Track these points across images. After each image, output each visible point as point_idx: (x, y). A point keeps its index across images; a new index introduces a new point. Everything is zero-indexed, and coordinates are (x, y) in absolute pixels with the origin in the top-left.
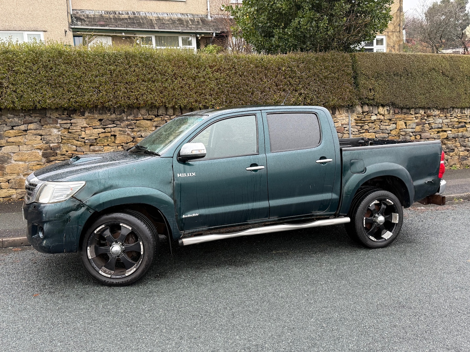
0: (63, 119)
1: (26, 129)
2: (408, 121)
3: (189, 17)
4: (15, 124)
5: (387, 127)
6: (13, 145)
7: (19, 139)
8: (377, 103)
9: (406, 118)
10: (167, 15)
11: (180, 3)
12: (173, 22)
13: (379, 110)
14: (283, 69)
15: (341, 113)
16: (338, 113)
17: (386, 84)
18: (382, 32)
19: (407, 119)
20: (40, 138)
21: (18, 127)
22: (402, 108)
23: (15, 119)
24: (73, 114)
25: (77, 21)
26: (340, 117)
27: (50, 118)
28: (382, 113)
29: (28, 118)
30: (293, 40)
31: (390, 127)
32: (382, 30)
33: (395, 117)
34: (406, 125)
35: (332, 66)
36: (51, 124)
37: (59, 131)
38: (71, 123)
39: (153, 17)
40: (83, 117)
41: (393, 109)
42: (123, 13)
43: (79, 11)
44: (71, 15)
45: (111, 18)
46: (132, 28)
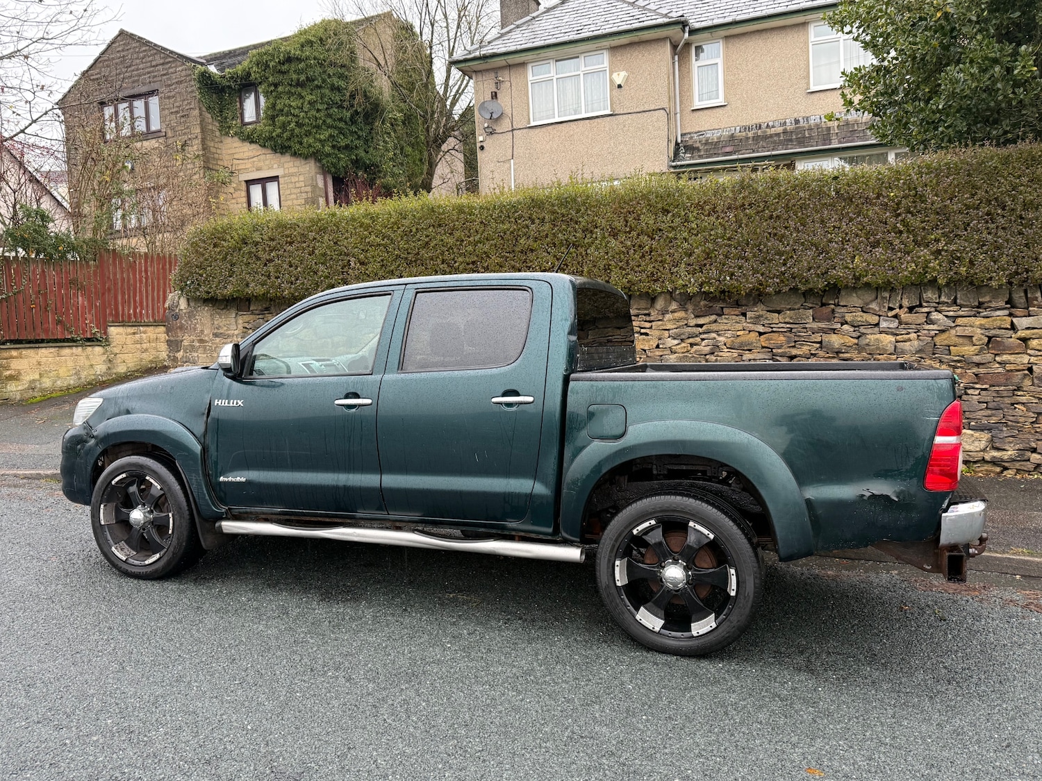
39: (836, 122)
43: (695, 135)
44: (677, 144)
45: (748, 138)
46: (782, 149)
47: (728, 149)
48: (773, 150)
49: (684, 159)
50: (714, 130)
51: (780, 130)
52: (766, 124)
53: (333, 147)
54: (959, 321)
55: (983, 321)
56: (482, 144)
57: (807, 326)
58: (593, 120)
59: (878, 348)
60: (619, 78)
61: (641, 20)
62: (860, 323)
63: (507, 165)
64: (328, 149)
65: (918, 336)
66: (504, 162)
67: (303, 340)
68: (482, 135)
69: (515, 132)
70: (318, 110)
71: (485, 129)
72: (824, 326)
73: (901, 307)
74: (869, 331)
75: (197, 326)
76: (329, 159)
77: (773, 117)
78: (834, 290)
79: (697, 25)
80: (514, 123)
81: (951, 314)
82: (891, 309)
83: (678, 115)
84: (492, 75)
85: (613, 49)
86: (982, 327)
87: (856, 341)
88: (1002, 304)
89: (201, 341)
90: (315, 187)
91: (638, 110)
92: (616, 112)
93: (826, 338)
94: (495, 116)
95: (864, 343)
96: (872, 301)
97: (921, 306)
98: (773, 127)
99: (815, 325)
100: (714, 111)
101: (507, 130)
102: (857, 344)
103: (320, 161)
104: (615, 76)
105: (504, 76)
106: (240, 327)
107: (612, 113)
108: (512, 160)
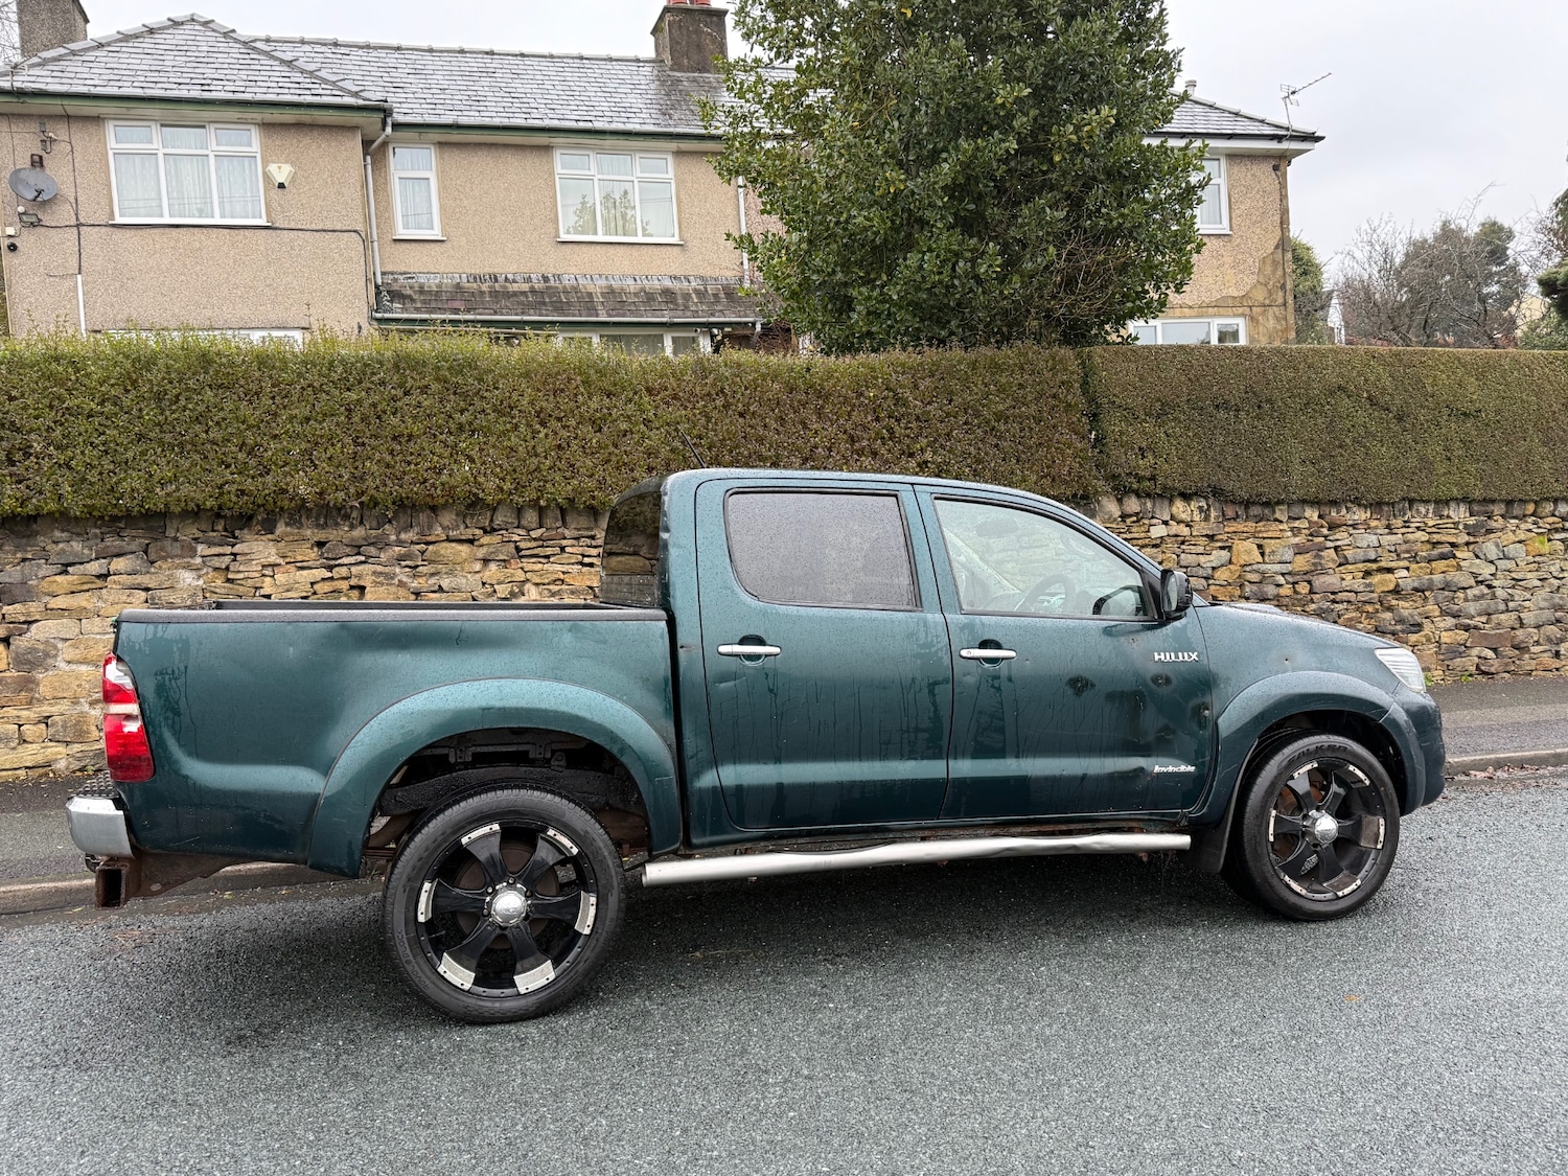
0: (210, 544)
1: (104, 571)
2: (1269, 541)
3: (693, 284)
4: (71, 560)
5: (1202, 559)
6: (63, 617)
7: (81, 600)
8: (1165, 488)
9: (1260, 532)
10: (635, 280)
11: (669, 248)
12: (649, 297)
13: (1174, 510)
14: (872, 394)
17: (1190, 434)
18: (1182, 287)
19: (1265, 536)
20: (143, 598)
21: (82, 567)
22: (1247, 504)
23: (74, 543)
24: (241, 529)
25: (391, 301)
27: (176, 539)
28: (1183, 516)
29: (112, 542)
30: (908, 317)
31: (1211, 558)
32: (1181, 284)
33: (1226, 530)
34: (1263, 554)
35: (1020, 384)
36: (177, 556)
37: (199, 577)
38: (235, 555)
39: (597, 287)
40: (270, 536)
41: (1217, 505)
42: (518, 278)
43: (401, 277)
44: (377, 287)
45: (482, 293)
46: (536, 315)
47: (456, 305)
48: (523, 313)
49: (391, 311)
50: (428, 273)
51: (525, 287)
52: (503, 276)
56: (11, 240)
58: (236, 231)
60: (281, 172)
61: (313, 92)
63: (68, 283)
66: (61, 276)
68: (11, 225)
69: (82, 228)
71: (20, 214)
77: (513, 268)
79: (401, 119)
80: (82, 214)
83: (376, 244)
84: (34, 126)
85: (267, 126)
91: (314, 227)
92: (277, 225)
94: (45, 196)
98: (514, 281)
100: (427, 245)
101: (68, 223)
104: (273, 168)
105: (59, 132)
107: (269, 224)
108: (79, 277)
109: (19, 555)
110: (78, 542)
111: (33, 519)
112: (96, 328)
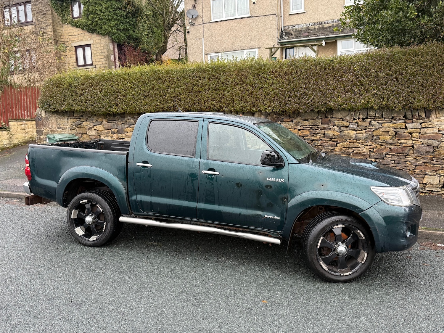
4: (131, 124)
15: (438, 116)
16: (435, 116)
23: (131, 120)
26: (436, 121)
43: (291, 27)
44: (282, 31)
45: (315, 29)
46: (331, 35)
47: (306, 34)
48: (327, 35)
49: (284, 39)
50: (299, 24)
51: (330, 25)
52: (324, 22)
53: (117, 29)
54: (383, 125)
55: (394, 125)
56: (188, 30)
57: (319, 127)
58: (242, 19)
59: (348, 137)
62: (341, 126)
63: (200, 41)
64: (114, 31)
65: (366, 131)
66: (199, 39)
67: (98, 130)
68: (188, 26)
69: (204, 24)
70: (110, 12)
71: (190, 23)
72: (326, 127)
73: (359, 118)
74: (345, 129)
75: (50, 124)
76: (115, 36)
77: (328, 18)
78: (331, 111)
80: (204, 20)
81: (380, 122)
82: (355, 119)
83: (282, 17)
86: (393, 127)
87: (339, 133)
88: (401, 117)
89: (52, 131)
90: (108, 49)
91: (263, 15)
92: (253, 16)
93: (326, 132)
94: (194, 17)
95: (343, 134)
96: (347, 116)
97: (367, 118)
98: (327, 23)
99: (322, 126)
100: (300, 15)
101: (201, 23)
102: (340, 135)
103: (111, 37)
106: (69, 124)
107: (250, 16)
108: (203, 39)
109: (121, 122)
110: (132, 119)
111: (124, 113)
112: (206, 53)
